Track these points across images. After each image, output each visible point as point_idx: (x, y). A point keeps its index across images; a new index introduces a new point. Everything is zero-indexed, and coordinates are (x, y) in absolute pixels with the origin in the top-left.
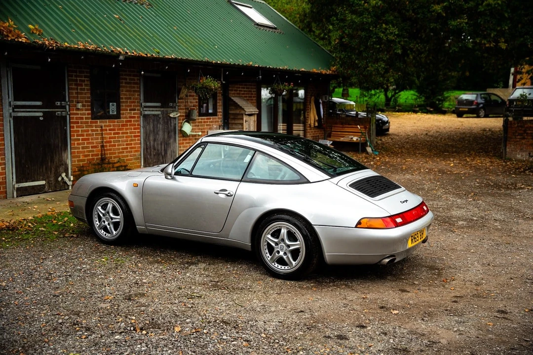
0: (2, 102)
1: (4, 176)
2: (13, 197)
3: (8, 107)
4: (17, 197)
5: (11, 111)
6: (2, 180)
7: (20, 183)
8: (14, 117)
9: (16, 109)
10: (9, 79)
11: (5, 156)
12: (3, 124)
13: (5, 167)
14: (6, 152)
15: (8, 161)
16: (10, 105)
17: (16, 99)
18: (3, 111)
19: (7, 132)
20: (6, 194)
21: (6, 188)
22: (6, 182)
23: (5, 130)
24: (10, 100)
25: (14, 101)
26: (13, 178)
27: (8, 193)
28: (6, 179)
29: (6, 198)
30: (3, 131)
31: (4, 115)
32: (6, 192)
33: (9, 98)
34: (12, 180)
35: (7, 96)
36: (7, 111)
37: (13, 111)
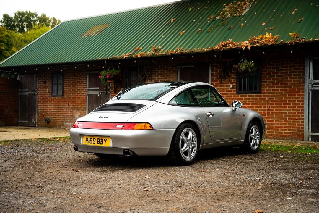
0: (304, 81)
1: (303, 126)
2: (308, 140)
3: (308, 84)
4: (312, 141)
5: (310, 86)
6: (302, 129)
7: (315, 132)
8: (312, 90)
9: (314, 85)
10: (311, 67)
11: (304, 114)
12: (304, 95)
13: (304, 121)
14: (305, 112)
15: (306, 118)
16: (310, 83)
17: (315, 79)
18: (304, 87)
19: (306, 99)
20: (304, 138)
21: (303, 134)
22: (304, 130)
23: (305, 98)
24: (310, 79)
25: (313, 80)
26: (309, 129)
27: (305, 137)
28: (304, 129)
29: (303, 140)
30: (304, 99)
31: (305, 89)
32: (303, 137)
33: (309, 78)
34: (308, 129)
35: (308, 77)
36: (307, 86)
37: (312, 86)
